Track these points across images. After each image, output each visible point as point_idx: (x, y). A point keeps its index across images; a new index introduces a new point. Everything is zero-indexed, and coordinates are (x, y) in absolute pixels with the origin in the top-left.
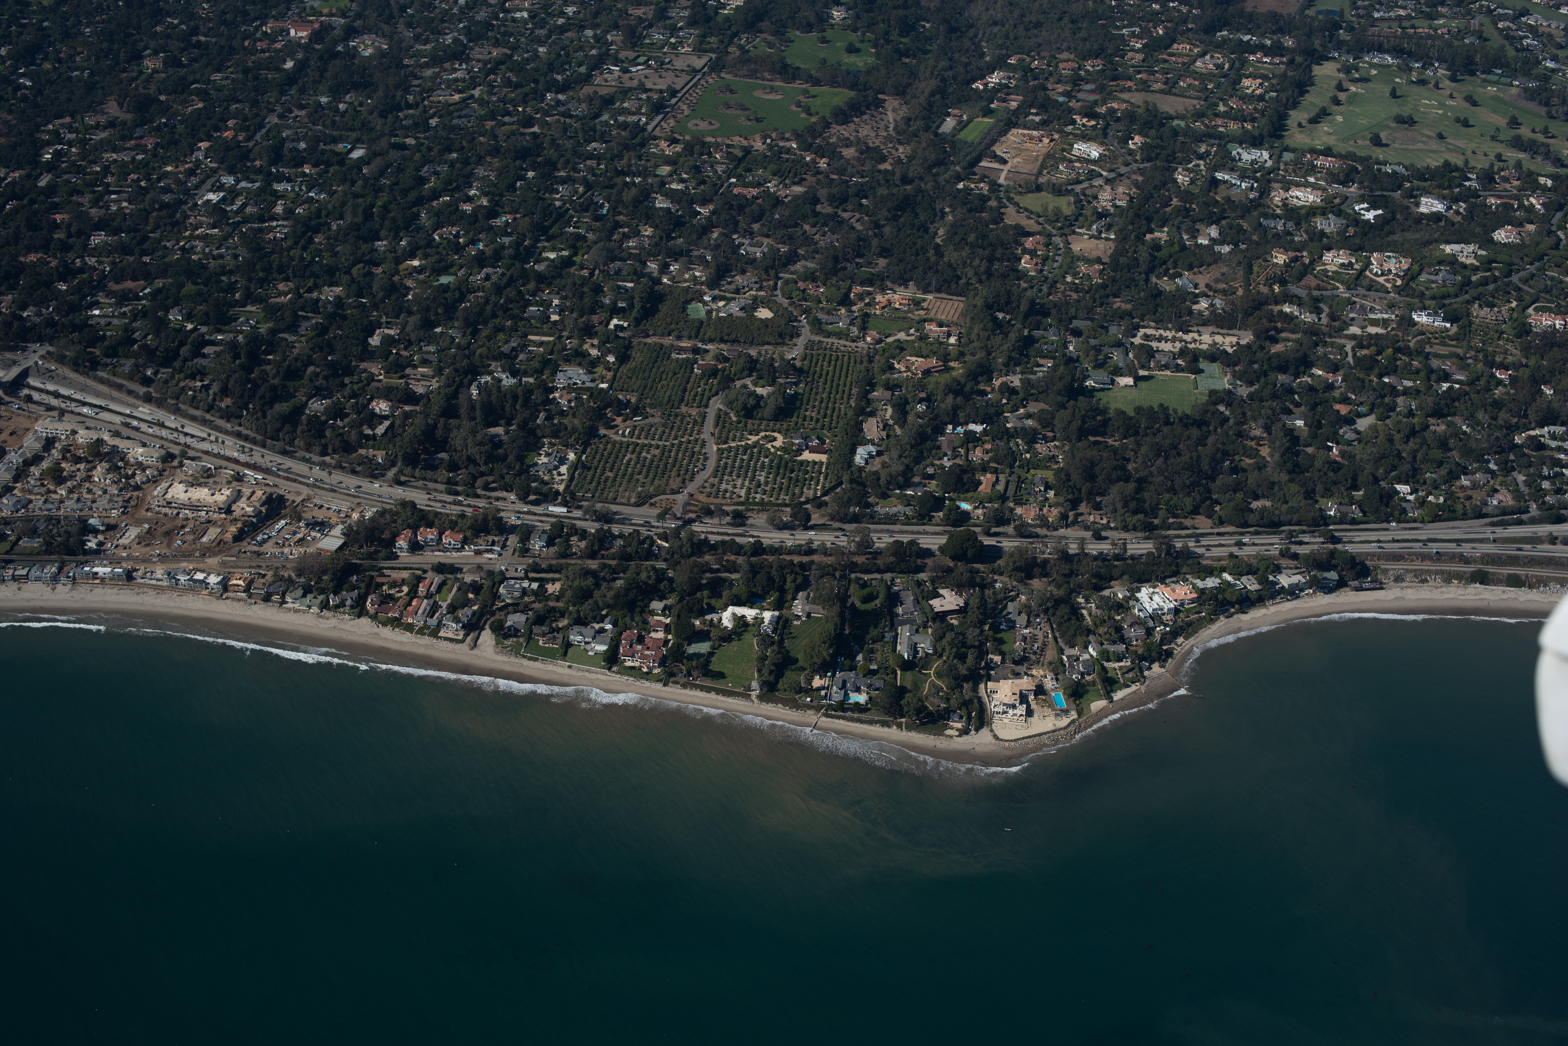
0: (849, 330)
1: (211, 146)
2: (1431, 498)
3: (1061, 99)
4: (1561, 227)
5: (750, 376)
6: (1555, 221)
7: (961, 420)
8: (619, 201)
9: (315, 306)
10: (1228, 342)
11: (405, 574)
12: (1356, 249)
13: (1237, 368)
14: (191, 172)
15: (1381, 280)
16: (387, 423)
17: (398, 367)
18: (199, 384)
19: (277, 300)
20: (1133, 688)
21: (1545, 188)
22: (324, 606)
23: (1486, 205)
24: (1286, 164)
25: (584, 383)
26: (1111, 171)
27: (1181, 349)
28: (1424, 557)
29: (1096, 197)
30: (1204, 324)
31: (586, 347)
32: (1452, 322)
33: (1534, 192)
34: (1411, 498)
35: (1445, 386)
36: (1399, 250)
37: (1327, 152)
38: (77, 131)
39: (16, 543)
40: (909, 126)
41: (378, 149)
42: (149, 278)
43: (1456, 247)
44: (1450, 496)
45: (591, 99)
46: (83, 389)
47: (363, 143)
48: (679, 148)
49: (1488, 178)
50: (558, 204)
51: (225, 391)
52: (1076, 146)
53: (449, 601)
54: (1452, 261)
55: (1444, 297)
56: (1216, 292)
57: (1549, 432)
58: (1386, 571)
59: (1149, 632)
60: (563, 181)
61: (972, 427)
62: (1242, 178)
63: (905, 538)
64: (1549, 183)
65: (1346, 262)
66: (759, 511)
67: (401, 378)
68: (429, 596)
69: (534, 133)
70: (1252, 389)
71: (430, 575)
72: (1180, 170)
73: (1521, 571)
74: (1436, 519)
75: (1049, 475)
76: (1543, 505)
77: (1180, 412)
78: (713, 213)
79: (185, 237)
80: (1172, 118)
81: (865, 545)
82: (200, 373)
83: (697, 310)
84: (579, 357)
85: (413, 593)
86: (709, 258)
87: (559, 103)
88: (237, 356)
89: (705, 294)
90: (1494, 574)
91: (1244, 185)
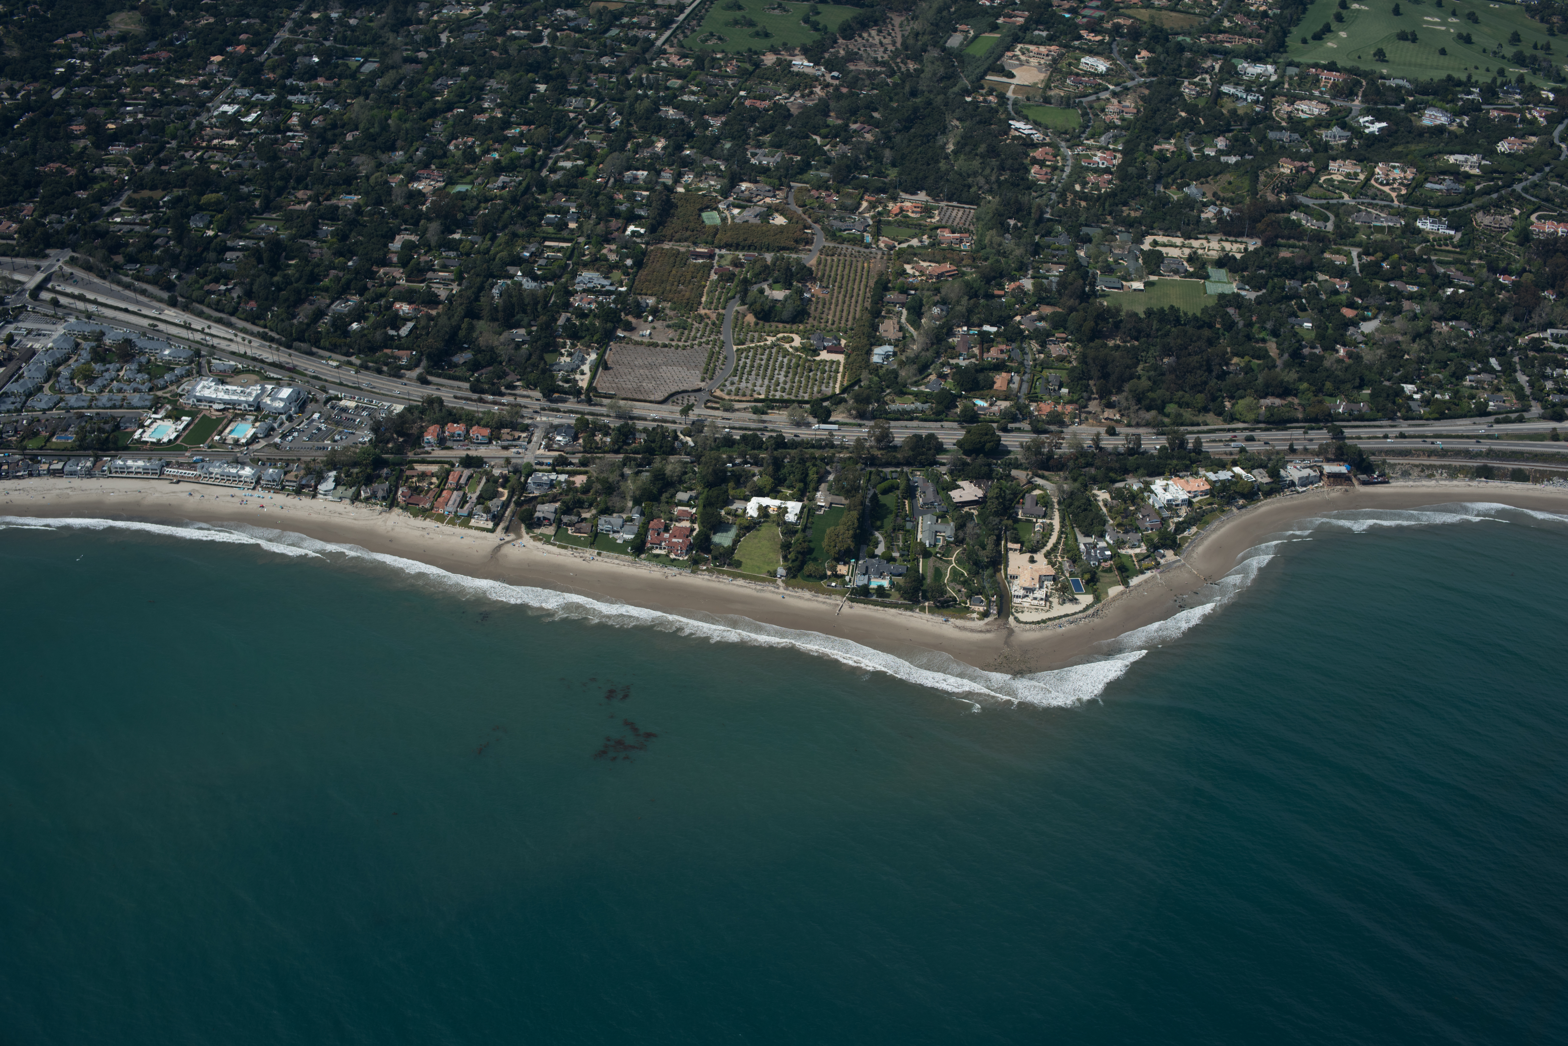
0: (863, 237)
1: (224, 60)
2: (1437, 396)
3: (1067, 16)
4: (1562, 140)
5: (765, 280)
6: (1556, 134)
7: (977, 322)
8: (632, 112)
9: (333, 215)
10: (1235, 249)
11: (434, 468)
12: (1360, 160)
13: (1245, 274)
14: (205, 85)
15: (1386, 189)
16: (410, 325)
17: (418, 273)
18: (223, 288)
19: (298, 207)
20: (1149, 574)
21: (1547, 102)
22: (355, 498)
23: (1489, 118)
24: (1291, 78)
25: (603, 286)
26: (1116, 85)
27: (1190, 255)
28: (1431, 453)
29: (1103, 110)
30: (1211, 232)
31: (605, 251)
32: (1457, 230)
33: (1536, 105)
34: (1417, 396)
35: (1449, 291)
36: (1405, 160)
37: (1331, 67)
38: (89, 45)
39: (48, 440)
40: (917, 40)
41: (390, 62)
42: (167, 187)
43: (1461, 157)
44: (1456, 394)
45: (601, 14)
46: (110, 293)
47: (375, 56)
48: (689, 62)
49: (1490, 93)
50: (572, 115)
51: (249, 294)
52: (1083, 60)
53: (478, 493)
54: (1455, 173)
55: (1448, 206)
56: (1222, 200)
57: (1552, 334)
58: (1393, 466)
59: (1164, 521)
60: (576, 94)
61: (987, 328)
62: (1248, 90)
63: (924, 433)
64: (1551, 96)
65: (1352, 171)
66: (779, 408)
67: (422, 282)
68: (459, 487)
69: (545, 47)
70: (1260, 293)
71: (458, 469)
72: (1186, 83)
73: (1525, 466)
74: (1442, 416)
75: (1063, 375)
76: (1545, 405)
77: (1190, 314)
78: (724, 124)
79: (203, 148)
80: (1178, 34)
81: (884, 438)
82: (225, 277)
83: (711, 218)
84: (597, 263)
85: (441, 487)
86: (723, 167)
87: (568, 19)
88: (260, 261)
89: (720, 201)
90: (1499, 468)
91: (1249, 98)
